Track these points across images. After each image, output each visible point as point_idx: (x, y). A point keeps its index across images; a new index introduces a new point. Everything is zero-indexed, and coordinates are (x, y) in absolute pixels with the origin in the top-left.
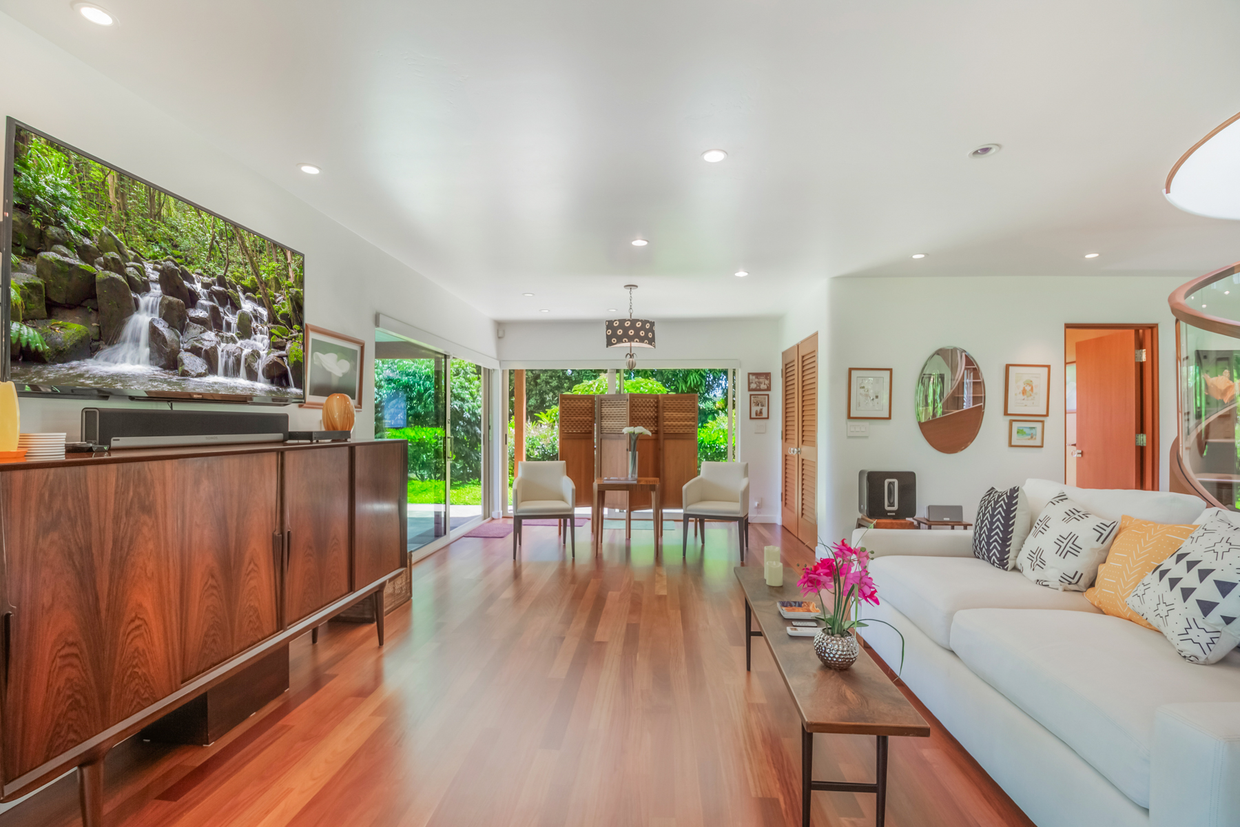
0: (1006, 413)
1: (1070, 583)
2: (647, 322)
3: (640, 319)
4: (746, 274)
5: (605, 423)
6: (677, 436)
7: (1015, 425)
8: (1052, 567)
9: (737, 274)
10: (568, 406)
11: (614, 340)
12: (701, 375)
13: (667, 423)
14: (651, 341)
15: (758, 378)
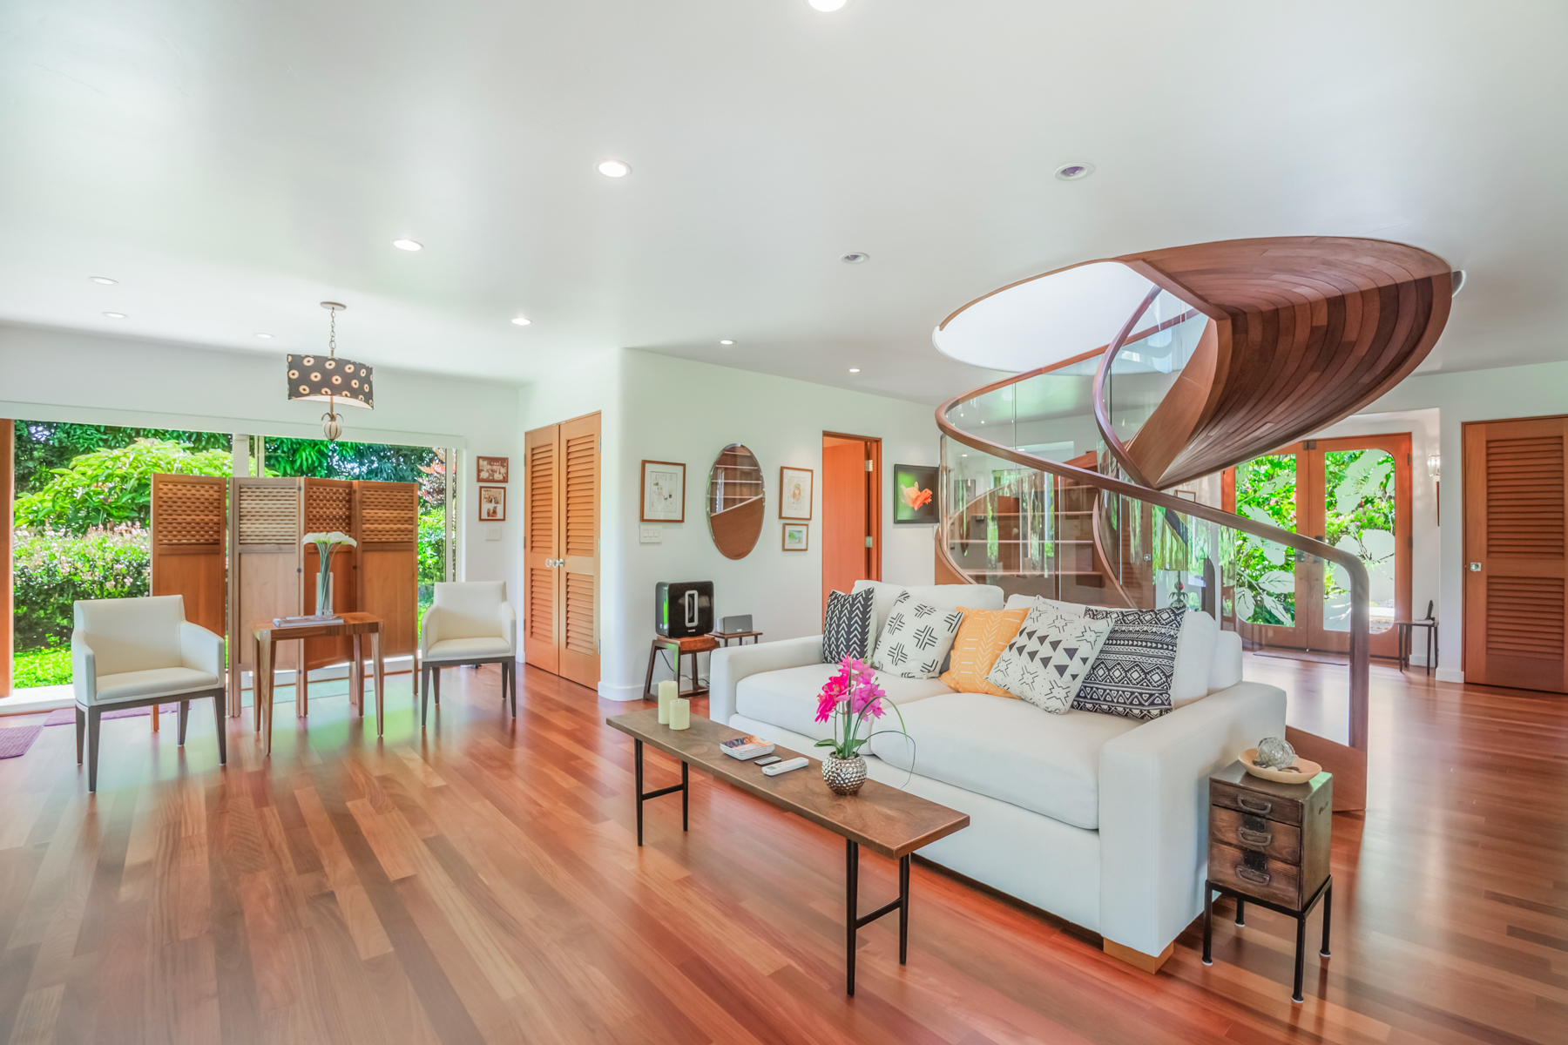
0: (781, 517)
1: (929, 671)
2: (363, 366)
3: (353, 360)
4: (528, 322)
5: (247, 527)
6: (383, 547)
7: (788, 528)
8: (913, 660)
9: (515, 321)
10: (170, 495)
11: (304, 389)
12: (321, 453)
13: (368, 526)
14: (368, 397)
15: (490, 465)
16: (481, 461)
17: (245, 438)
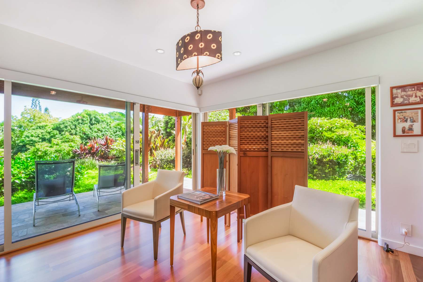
15: (405, 91)
16: (395, 91)
17: (260, 105)
